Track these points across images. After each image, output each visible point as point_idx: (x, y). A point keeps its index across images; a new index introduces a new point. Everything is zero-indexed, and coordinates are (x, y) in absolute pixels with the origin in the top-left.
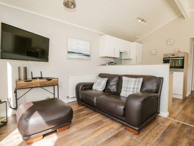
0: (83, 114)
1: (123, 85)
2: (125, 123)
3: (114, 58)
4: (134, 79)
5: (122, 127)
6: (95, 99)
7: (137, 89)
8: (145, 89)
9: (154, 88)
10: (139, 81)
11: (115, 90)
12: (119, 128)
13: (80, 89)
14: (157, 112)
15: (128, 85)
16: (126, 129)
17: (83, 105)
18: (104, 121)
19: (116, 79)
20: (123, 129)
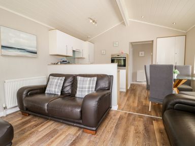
0: (30, 126)
1: (78, 85)
2: (82, 126)
3: (66, 56)
4: (89, 79)
5: (79, 130)
6: (46, 105)
7: (92, 88)
8: (99, 88)
9: (107, 86)
10: (93, 80)
11: (70, 92)
12: (77, 133)
13: (24, 96)
14: (109, 107)
15: (83, 84)
16: (83, 131)
17: (29, 115)
18: (59, 129)
19: (70, 80)
20: (80, 132)
